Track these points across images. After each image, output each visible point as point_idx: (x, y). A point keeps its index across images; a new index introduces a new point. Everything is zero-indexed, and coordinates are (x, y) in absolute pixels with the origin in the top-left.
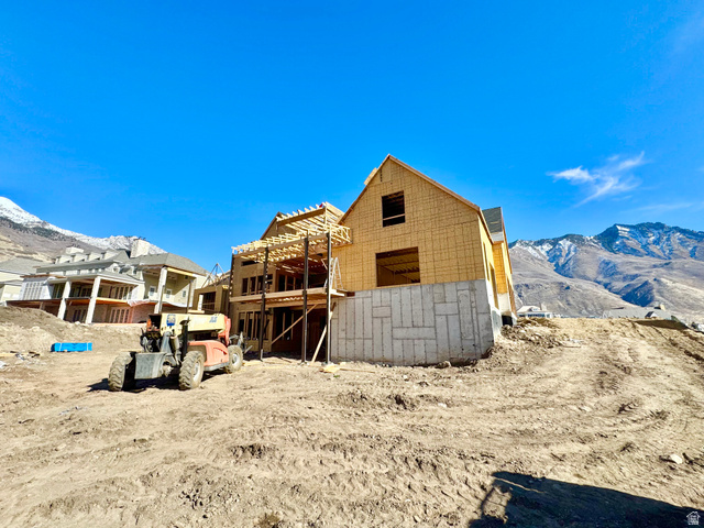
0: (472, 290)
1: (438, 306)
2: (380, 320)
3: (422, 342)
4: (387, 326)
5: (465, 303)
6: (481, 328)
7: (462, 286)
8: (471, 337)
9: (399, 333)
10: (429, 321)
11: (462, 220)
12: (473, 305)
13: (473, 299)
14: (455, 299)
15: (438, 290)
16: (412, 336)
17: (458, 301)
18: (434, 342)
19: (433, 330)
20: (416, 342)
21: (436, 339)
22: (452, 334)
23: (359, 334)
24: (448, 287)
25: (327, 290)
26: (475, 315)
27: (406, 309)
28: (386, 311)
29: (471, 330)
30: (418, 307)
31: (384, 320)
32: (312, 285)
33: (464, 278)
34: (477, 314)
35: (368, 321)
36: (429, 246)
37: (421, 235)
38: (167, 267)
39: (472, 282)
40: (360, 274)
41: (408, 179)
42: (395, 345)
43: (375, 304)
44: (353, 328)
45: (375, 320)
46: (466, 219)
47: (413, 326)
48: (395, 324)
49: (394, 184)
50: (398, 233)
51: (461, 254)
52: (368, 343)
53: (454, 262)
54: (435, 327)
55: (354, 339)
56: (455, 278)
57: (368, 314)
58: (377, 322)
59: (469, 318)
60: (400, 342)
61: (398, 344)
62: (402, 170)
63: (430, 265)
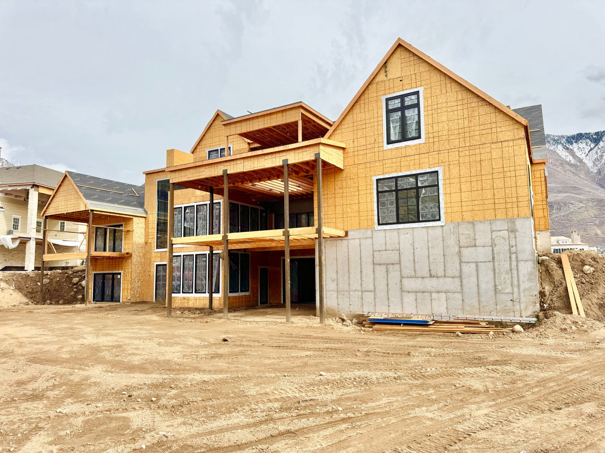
0: (513, 231)
1: (465, 251)
2: (384, 268)
3: (443, 295)
4: (394, 275)
5: (502, 247)
6: (521, 279)
7: (498, 225)
8: (509, 290)
9: (409, 284)
10: (453, 269)
11: (501, 137)
12: (513, 249)
13: (513, 243)
14: (488, 241)
15: (465, 230)
16: (429, 288)
17: (493, 245)
19: (457, 281)
20: (434, 295)
21: (462, 292)
22: (483, 286)
23: (355, 285)
24: (479, 227)
25: (319, 231)
26: (514, 263)
27: (421, 253)
28: (394, 257)
29: (508, 282)
30: (437, 252)
31: (391, 267)
32: (296, 223)
33: (500, 214)
34: (517, 261)
35: (368, 269)
36: (455, 171)
37: (444, 156)
38: (38, 186)
39: (512, 221)
40: (355, 207)
41: (426, 76)
42: (406, 300)
43: (376, 247)
44: (346, 278)
45: (377, 267)
46: (509, 135)
47: (431, 276)
48: (405, 273)
49: (405, 81)
50: (410, 152)
51: (499, 183)
52: (369, 297)
53: (489, 194)
54: (460, 277)
55: (349, 291)
56: (490, 214)
57: (367, 259)
58: (381, 271)
59: (507, 266)
60: (412, 296)
61: (409, 299)
62: (417, 61)
63: (456, 198)
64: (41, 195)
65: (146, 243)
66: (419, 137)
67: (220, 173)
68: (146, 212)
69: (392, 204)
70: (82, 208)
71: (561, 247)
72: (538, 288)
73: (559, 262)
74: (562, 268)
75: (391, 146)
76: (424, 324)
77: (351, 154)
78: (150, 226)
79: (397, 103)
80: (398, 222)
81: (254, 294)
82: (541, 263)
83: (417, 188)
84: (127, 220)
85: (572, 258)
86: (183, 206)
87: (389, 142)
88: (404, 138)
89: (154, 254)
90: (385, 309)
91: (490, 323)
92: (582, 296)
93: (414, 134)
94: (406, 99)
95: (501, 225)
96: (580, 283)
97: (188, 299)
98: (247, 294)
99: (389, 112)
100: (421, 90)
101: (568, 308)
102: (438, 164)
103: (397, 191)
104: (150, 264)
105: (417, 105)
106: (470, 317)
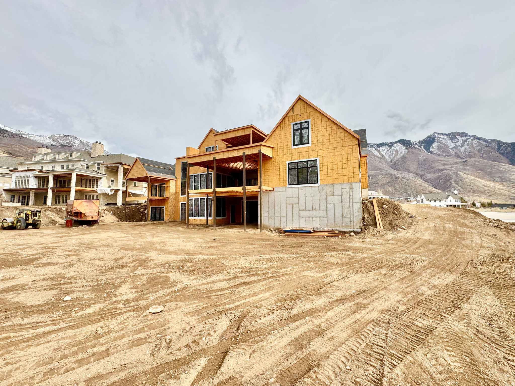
0: (351, 188)
1: (329, 198)
2: (291, 206)
3: (318, 219)
4: (296, 209)
5: (346, 196)
6: (354, 211)
7: (345, 186)
8: (349, 216)
9: (303, 213)
10: (323, 207)
11: (347, 144)
12: (351, 197)
13: (351, 194)
14: (340, 194)
15: (329, 188)
16: (312, 215)
17: (342, 195)
18: (325, 219)
19: (325, 212)
20: (314, 219)
21: (327, 217)
22: (337, 214)
23: (277, 214)
24: (336, 186)
25: (260, 188)
26: (351, 204)
27: (309, 199)
28: (296, 201)
29: (349, 212)
30: (316, 198)
31: (294, 205)
32: (249, 184)
33: (346, 181)
34: (353, 203)
35: (284, 206)
36: (325, 160)
37: (320, 153)
38: (123, 164)
39: (351, 184)
40: (278, 176)
41: (312, 114)
42: (301, 221)
43: (288, 196)
44: (273, 211)
45: (288, 205)
46: (350, 143)
47: (313, 210)
48: (301, 208)
49: (302, 116)
50: (304, 150)
51: (345, 166)
52: (284, 220)
53: (340, 171)
54: (326, 210)
55: (274, 217)
56: (341, 181)
57: (283, 201)
58: (290, 207)
59: (348, 205)
60: (304, 219)
61: (302, 220)
62: (308, 106)
63: (325, 172)
64: (124, 169)
65: (176, 193)
66: (308, 143)
67: (212, 159)
68: (176, 178)
69: (295, 175)
70: (145, 175)
71: (373, 196)
72: (362, 215)
73: (372, 203)
74: (373, 206)
75: (295, 147)
76: (309, 232)
77: (276, 150)
78: (178, 185)
79: (298, 127)
80: (298, 184)
81: (228, 218)
82: (364, 204)
83: (307, 167)
84: (167, 181)
85: (378, 202)
86: (194, 175)
87: (294, 145)
88: (301, 143)
89: (180, 198)
90: (291, 225)
91: (340, 231)
92: (382, 219)
93: (306, 142)
94: (303, 125)
95: (346, 186)
96: (381, 213)
97: (196, 220)
98: (225, 218)
99: (294, 130)
100: (310, 120)
101: (375, 225)
102: (317, 156)
103: (298, 169)
104: (178, 203)
105: (308, 128)
106: (330, 229)
